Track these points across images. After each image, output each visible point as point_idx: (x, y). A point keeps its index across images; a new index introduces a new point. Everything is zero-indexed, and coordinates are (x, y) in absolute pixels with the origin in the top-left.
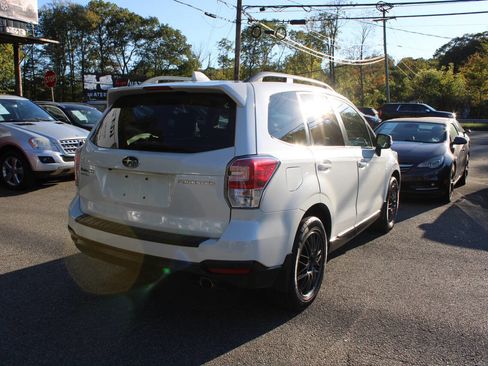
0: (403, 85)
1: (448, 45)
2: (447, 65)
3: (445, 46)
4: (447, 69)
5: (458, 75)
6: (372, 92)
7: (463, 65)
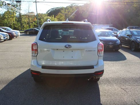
0: (41, 21)
1: (50, 10)
2: (52, 16)
3: (49, 10)
4: (52, 17)
5: (55, 18)
6: (32, 23)
7: (56, 16)
